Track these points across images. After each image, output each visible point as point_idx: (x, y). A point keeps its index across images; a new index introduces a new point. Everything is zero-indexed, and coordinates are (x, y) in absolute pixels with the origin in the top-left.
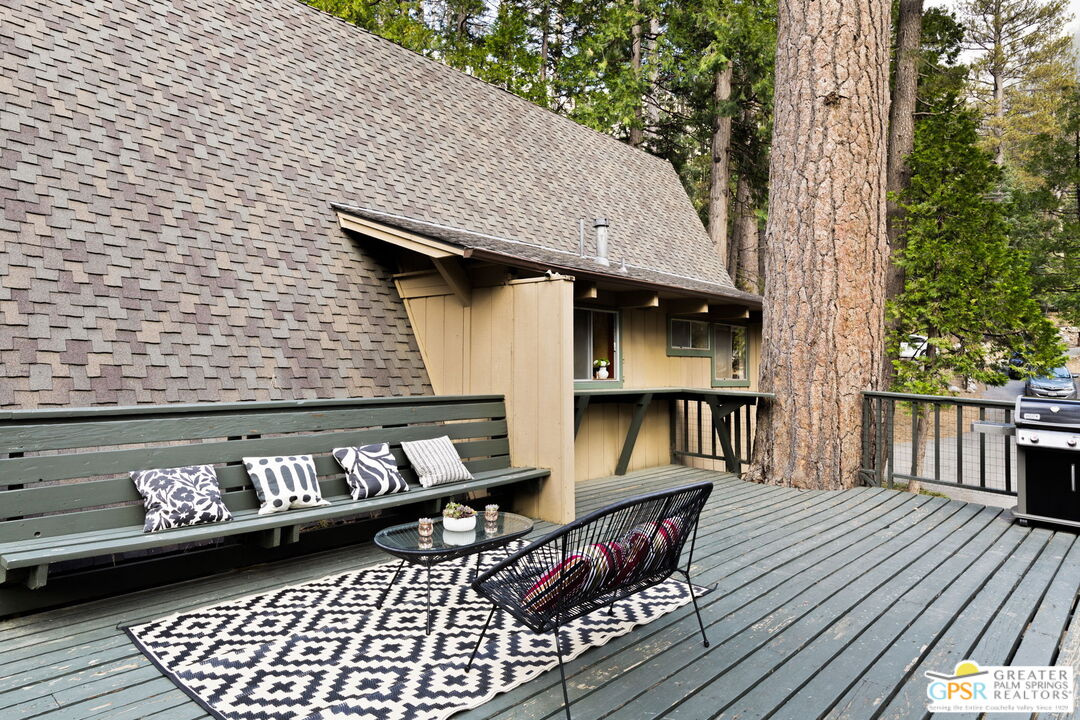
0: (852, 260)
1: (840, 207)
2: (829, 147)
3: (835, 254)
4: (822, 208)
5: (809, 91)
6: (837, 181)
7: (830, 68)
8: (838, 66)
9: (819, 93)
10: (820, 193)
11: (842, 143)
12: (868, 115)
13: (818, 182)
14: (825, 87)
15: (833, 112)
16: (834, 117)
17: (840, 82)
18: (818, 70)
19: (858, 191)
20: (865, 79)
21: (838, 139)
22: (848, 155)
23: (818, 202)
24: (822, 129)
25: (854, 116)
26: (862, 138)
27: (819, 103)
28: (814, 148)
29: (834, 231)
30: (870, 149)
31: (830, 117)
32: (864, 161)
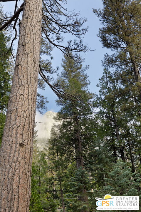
0: (23, 197)
1: (21, 179)
2: (20, 159)
3: (18, 195)
4: (16, 178)
5: (15, 141)
6: (21, 170)
7: (21, 136)
8: (23, 136)
9: (18, 142)
10: (16, 174)
11: (23, 158)
12: (30, 151)
13: (16, 170)
14: (20, 141)
15: (21, 149)
16: (22, 150)
17: (24, 140)
18: (18, 136)
19: (26, 174)
20: (30, 141)
21: (22, 157)
22: (24, 162)
23: (15, 176)
24: (18, 153)
25: (27, 151)
26: (28, 158)
27: (18, 145)
28: (15, 158)
29: (19, 187)
30: (29, 161)
31: (21, 150)
32: (28, 165)
